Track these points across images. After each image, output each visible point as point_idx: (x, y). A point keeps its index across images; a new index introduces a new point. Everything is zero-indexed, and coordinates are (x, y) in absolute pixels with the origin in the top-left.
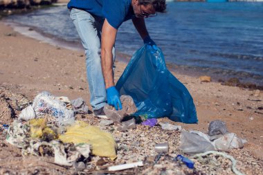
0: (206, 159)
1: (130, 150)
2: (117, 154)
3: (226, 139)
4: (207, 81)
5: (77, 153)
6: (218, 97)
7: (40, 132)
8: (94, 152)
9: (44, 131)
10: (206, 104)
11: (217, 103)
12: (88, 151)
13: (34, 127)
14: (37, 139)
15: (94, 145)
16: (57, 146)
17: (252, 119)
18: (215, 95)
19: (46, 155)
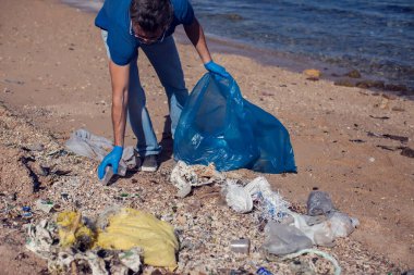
0: (299, 266)
1: (197, 249)
2: (177, 260)
3: (329, 226)
4: (315, 79)
5: (123, 270)
6: (328, 113)
7: (71, 237)
8: (146, 261)
9: (77, 235)
10: (310, 131)
11: (325, 128)
12: (138, 263)
13: (64, 227)
14: (68, 249)
15: (146, 249)
16: (95, 261)
17: (372, 160)
18: (324, 108)
19: (82, 273)
